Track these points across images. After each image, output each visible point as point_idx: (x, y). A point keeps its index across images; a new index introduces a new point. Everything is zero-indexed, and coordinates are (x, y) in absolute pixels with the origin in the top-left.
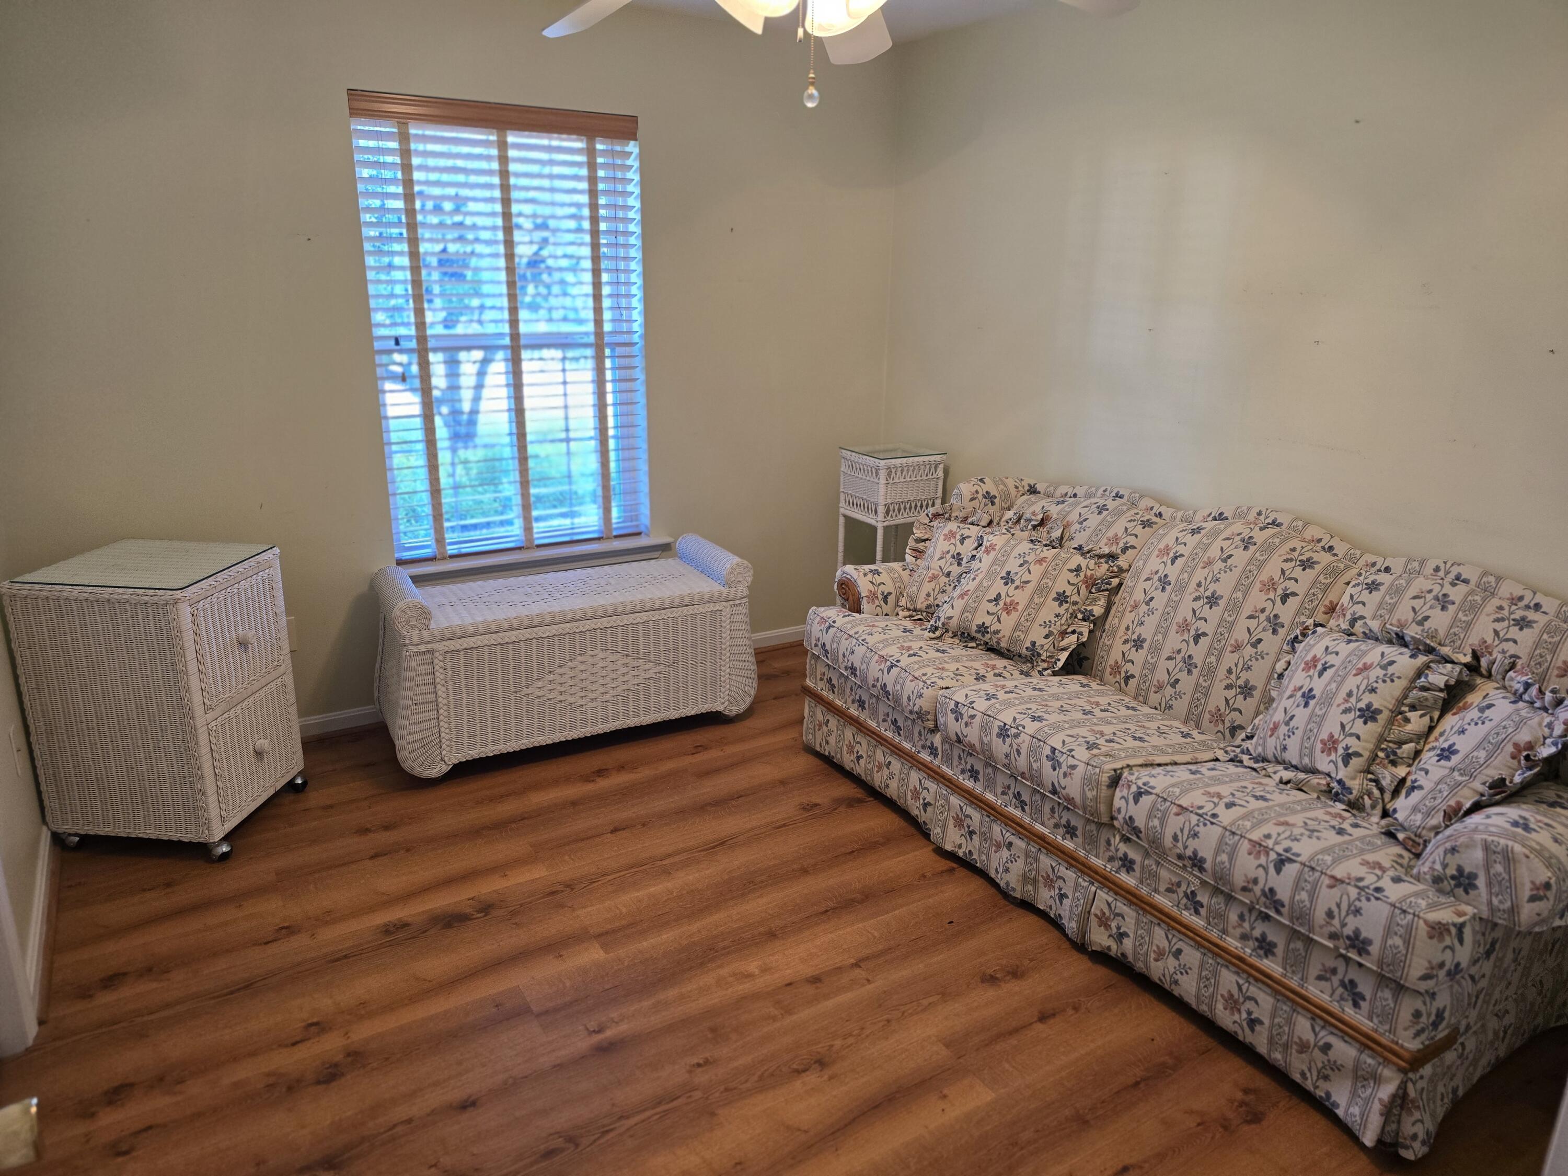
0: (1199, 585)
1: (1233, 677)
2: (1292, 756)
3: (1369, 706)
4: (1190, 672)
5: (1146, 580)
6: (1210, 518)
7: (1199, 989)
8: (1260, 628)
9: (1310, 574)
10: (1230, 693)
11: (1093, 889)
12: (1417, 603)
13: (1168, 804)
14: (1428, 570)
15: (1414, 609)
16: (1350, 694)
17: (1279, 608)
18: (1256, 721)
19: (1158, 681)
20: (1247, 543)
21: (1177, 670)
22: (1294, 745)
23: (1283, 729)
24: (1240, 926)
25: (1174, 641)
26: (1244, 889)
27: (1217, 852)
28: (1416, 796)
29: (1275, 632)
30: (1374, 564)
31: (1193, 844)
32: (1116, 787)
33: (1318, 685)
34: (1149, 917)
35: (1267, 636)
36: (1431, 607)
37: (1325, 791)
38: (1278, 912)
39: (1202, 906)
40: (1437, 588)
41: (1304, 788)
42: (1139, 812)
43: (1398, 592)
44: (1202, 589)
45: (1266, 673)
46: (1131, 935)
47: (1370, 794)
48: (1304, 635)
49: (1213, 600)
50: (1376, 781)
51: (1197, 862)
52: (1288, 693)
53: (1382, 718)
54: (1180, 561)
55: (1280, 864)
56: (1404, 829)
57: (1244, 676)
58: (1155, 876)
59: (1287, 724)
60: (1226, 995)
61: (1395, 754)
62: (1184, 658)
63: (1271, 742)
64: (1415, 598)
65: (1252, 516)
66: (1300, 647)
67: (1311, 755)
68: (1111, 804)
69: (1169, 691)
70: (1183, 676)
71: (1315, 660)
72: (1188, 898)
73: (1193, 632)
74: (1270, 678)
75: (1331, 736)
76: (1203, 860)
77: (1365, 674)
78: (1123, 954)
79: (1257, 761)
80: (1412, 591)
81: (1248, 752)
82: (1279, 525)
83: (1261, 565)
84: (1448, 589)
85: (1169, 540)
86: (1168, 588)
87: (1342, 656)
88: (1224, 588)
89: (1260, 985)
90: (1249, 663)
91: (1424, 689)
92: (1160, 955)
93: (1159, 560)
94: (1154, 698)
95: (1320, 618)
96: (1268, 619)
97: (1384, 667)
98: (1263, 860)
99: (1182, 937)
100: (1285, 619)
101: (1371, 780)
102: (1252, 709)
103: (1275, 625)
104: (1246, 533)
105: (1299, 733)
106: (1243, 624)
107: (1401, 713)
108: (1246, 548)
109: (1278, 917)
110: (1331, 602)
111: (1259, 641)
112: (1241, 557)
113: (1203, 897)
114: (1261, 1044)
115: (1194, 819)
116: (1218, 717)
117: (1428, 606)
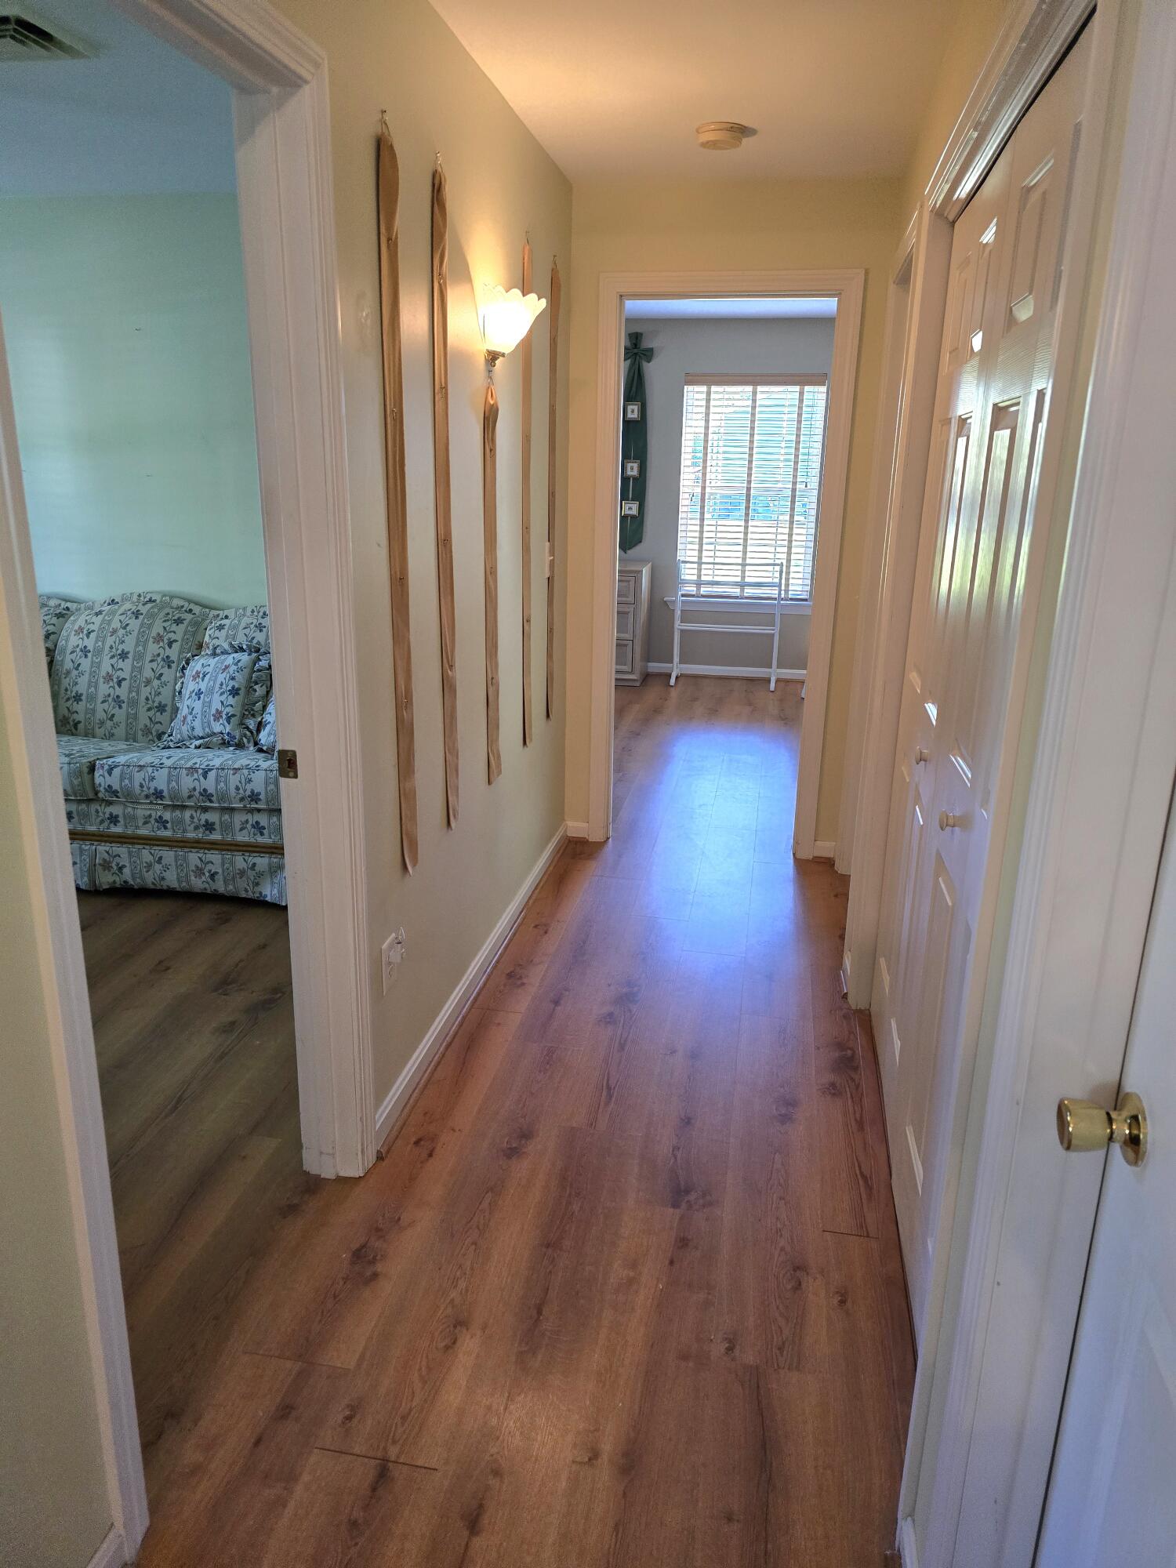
0: (111, 647)
1: (150, 702)
2: (199, 732)
3: (233, 687)
4: (120, 707)
5: (71, 653)
6: (106, 604)
7: (178, 874)
8: (160, 667)
9: (182, 627)
10: (151, 713)
11: (94, 847)
12: (247, 631)
13: (131, 768)
14: (249, 613)
15: (245, 634)
16: (222, 684)
17: (168, 652)
18: (172, 725)
19: (100, 720)
20: (137, 614)
21: (111, 708)
22: (197, 724)
23: (190, 718)
24: (193, 822)
25: (104, 689)
26: (190, 797)
27: (169, 782)
28: (268, 728)
29: (169, 667)
30: (218, 615)
31: (153, 785)
32: (94, 772)
33: (203, 686)
34: (137, 846)
35: (165, 670)
36: (254, 632)
37: (222, 744)
38: (211, 801)
39: (168, 822)
40: (255, 621)
41: (210, 746)
42: (114, 781)
43: (235, 627)
44: (114, 650)
45: (171, 694)
46: (128, 865)
47: (245, 736)
48: (188, 664)
49: (124, 655)
50: (247, 728)
51: (159, 794)
52: (187, 696)
53: (242, 692)
54: (93, 635)
55: (205, 775)
56: (265, 745)
57: (157, 699)
58: (134, 818)
59: (191, 713)
60: (194, 869)
61: (253, 710)
62: (113, 699)
63: (184, 728)
64: (245, 628)
65: (135, 598)
66: (187, 672)
67: (209, 725)
68: (94, 784)
69: (109, 724)
70: (116, 711)
71: (198, 673)
72: (158, 822)
73: (115, 680)
74: (174, 696)
75: (217, 710)
76: (162, 791)
77: (227, 671)
78: (125, 882)
79: (178, 743)
80: (243, 625)
81: (171, 741)
82: (154, 601)
83: (150, 627)
84: (261, 621)
85: (81, 622)
86: (89, 655)
87: (212, 666)
88: (129, 645)
89: (212, 852)
90: (159, 690)
91: (259, 671)
92: (149, 866)
93: (77, 638)
94: (99, 732)
95: (195, 652)
96: (163, 660)
97: (236, 664)
98: (196, 776)
99: (160, 848)
100: (174, 657)
101: (244, 728)
102: (168, 719)
103: (168, 662)
104: (134, 608)
105: (199, 716)
106: (148, 666)
107: (251, 687)
108: (137, 618)
109: (212, 805)
110: (199, 642)
111: (161, 675)
112: (135, 624)
113: (167, 816)
114: (220, 887)
115: (150, 770)
116: (147, 731)
117: (252, 631)
